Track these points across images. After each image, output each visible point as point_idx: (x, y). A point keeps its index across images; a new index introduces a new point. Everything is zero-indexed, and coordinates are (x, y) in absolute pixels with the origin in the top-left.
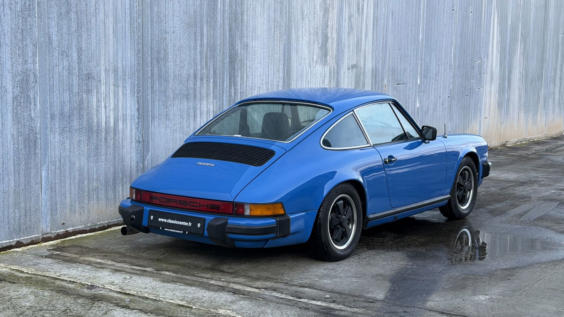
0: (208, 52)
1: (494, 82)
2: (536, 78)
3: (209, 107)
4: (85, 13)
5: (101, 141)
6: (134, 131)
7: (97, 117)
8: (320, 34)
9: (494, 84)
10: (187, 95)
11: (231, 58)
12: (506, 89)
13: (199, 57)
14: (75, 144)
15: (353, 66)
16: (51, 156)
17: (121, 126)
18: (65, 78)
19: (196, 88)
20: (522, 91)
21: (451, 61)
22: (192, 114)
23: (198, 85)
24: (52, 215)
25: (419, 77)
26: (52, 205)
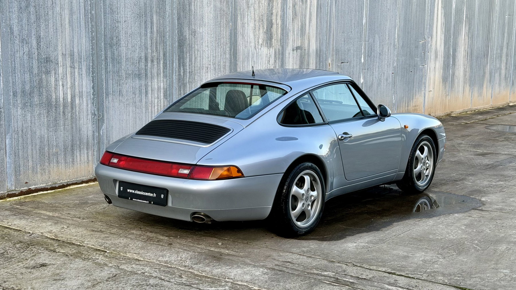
0: (158, 38)
1: (438, 59)
2: (482, 55)
3: (159, 85)
4: (42, 7)
5: (60, 114)
6: (90, 106)
7: (55, 94)
8: (265, 21)
9: (438, 61)
10: (139, 75)
11: (180, 43)
12: (451, 66)
13: (149, 42)
14: (36, 117)
15: (297, 48)
16: (14, 126)
17: (78, 101)
18: (25, 61)
19: (147, 69)
20: (467, 67)
21: (395, 42)
22: (144, 91)
23: (148, 66)
24: (16, 176)
25: (363, 56)
26: (15, 167)
